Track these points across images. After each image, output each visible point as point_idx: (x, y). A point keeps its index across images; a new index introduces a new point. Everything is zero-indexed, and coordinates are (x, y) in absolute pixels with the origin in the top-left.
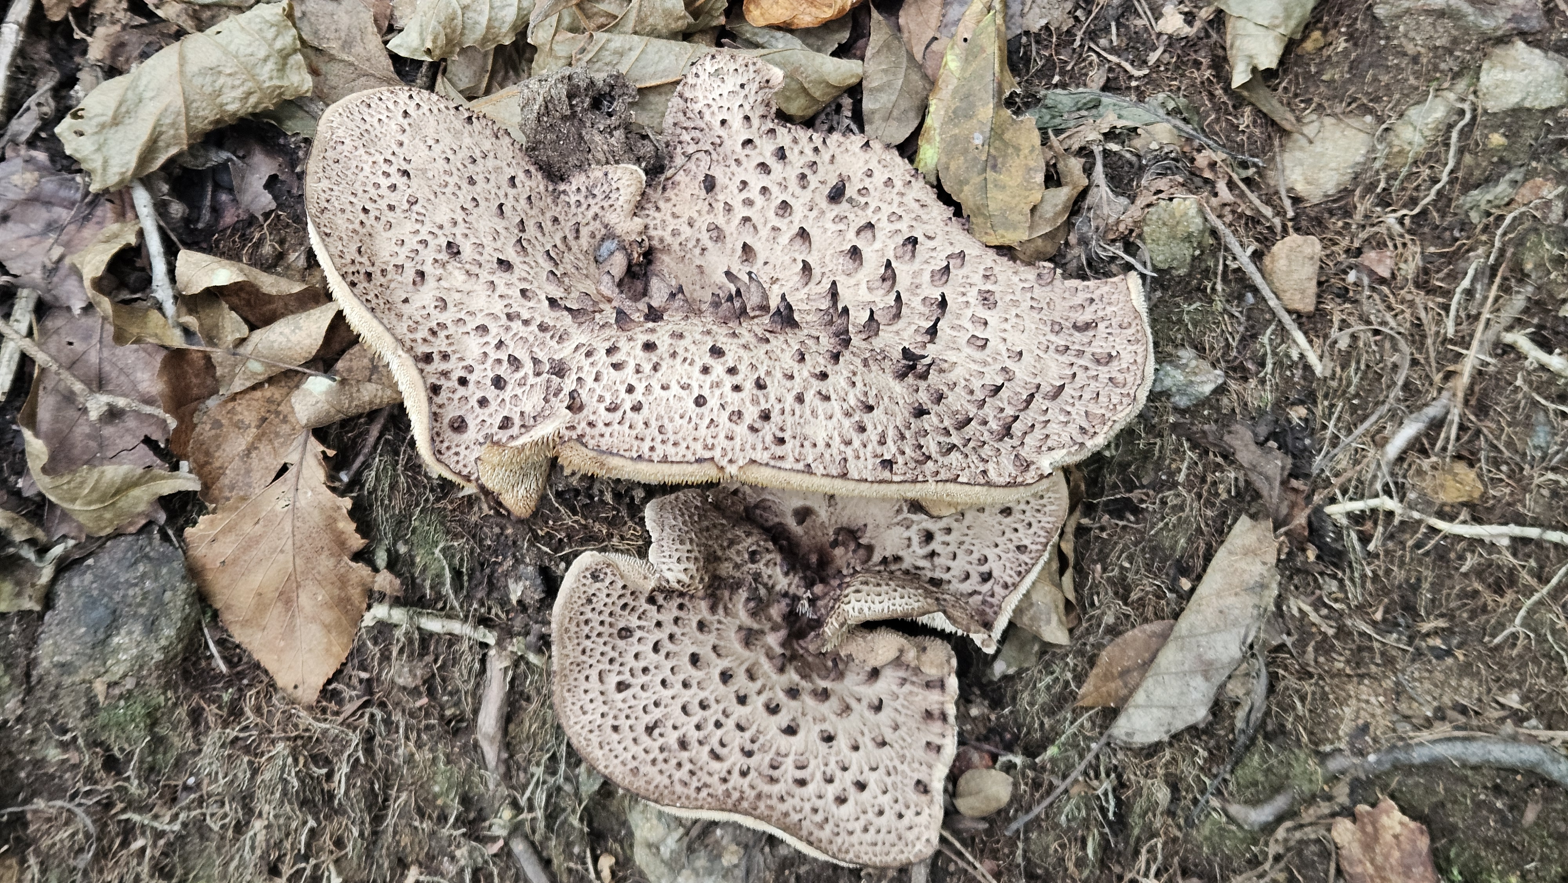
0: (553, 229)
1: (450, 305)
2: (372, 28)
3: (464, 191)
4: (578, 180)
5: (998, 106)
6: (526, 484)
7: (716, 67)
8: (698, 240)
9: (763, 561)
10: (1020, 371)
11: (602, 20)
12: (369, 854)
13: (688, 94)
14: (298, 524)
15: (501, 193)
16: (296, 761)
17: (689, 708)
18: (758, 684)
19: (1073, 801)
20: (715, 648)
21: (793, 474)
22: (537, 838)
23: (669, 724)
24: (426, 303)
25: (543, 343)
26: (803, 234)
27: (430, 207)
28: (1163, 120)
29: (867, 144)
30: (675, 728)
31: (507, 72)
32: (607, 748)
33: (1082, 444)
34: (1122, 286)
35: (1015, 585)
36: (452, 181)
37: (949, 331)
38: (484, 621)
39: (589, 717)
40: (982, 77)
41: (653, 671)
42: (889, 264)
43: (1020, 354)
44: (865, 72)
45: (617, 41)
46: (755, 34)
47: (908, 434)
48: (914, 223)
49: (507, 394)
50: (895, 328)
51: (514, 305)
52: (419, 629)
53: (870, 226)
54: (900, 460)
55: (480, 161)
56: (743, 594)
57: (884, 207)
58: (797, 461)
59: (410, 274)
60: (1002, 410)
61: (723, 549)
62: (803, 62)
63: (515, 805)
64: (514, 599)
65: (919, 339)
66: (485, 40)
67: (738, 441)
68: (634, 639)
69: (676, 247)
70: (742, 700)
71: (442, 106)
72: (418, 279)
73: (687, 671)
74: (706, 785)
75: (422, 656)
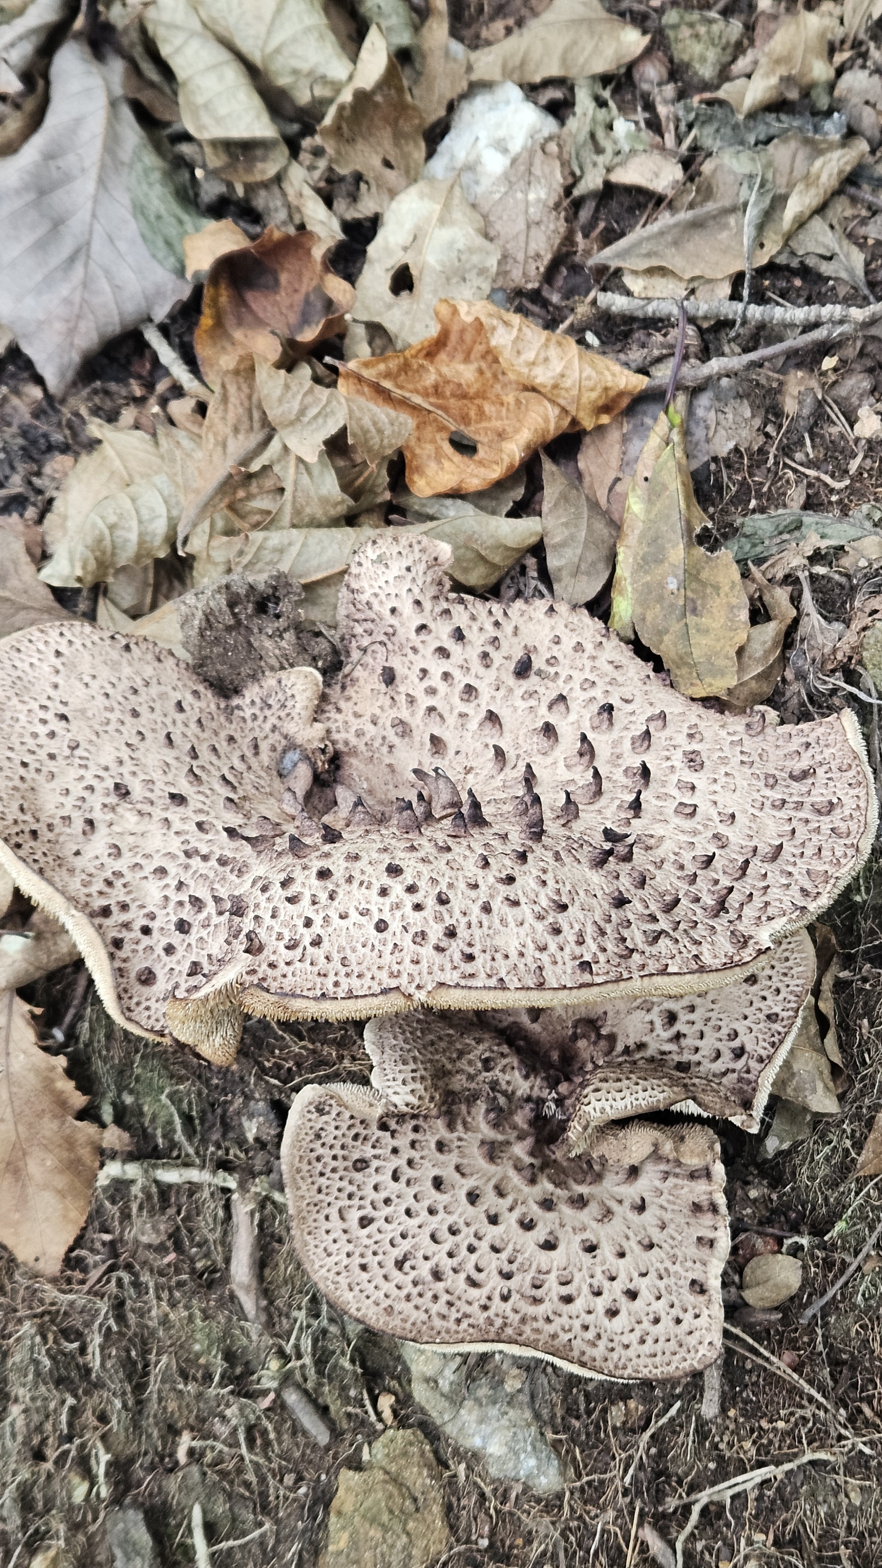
0: (229, 749)
1: (124, 850)
2: (25, 559)
3: (128, 725)
4: (252, 692)
5: (689, 546)
6: (221, 1032)
7: (378, 552)
8: (384, 738)
9: (499, 1067)
10: (734, 835)
11: (257, 518)
12: (136, 1425)
13: (354, 585)
14: (15, 1090)
15: (168, 721)
16: (44, 1338)
17: (438, 1235)
18: (509, 1200)
19: (868, 1278)
20: (458, 1168)
21: (484, 992)
22: (310, 1385)
23: (420, 1255)
24: (98, 852)
25: (224, 879)
26: (492, 717)
27: (92, 749)
28: (871, 533)
29: (551, 609)
30: (426, 1258)
31: (171, 583)
32: (357, 1288)
33: (803, 908)
34: (836, 724)
35: (770, 1058)
36: (113, 717)
37: (655, 802)
38: (224, 1165)
39: (334, 1259)
40: (668, 517)
41: (395, 1200)
42: (584, 738)
43: (733, 816)
44: (544, 529)
45: (275, 538)
46: (424, 505)
47: (609, 929)
48: (609, 688)
49: (192, 938)
50: (596, 806)
51: (192, 840)
52: (157, 1182)
53: (562, 698)
54: (602, 958)
55: (142, 690)
56: (481, 1106)
57: (575, 674)
58: (489, 976)
59: (78, 825)
60: (716, 882)
61: (452, 1061)
62: (477, 528)
63: (281, 1354)
64: (250, 1136)
65: (623, 815)
66: (138, 558)
67: (424, 964)
68: (371, 1170)
69: (362, 748)
70: (493, 1220)
71: (96, 638)
72: (88, 828)
73: (432, 1196)
74: (467, 1316)
75: (163, 1209)
